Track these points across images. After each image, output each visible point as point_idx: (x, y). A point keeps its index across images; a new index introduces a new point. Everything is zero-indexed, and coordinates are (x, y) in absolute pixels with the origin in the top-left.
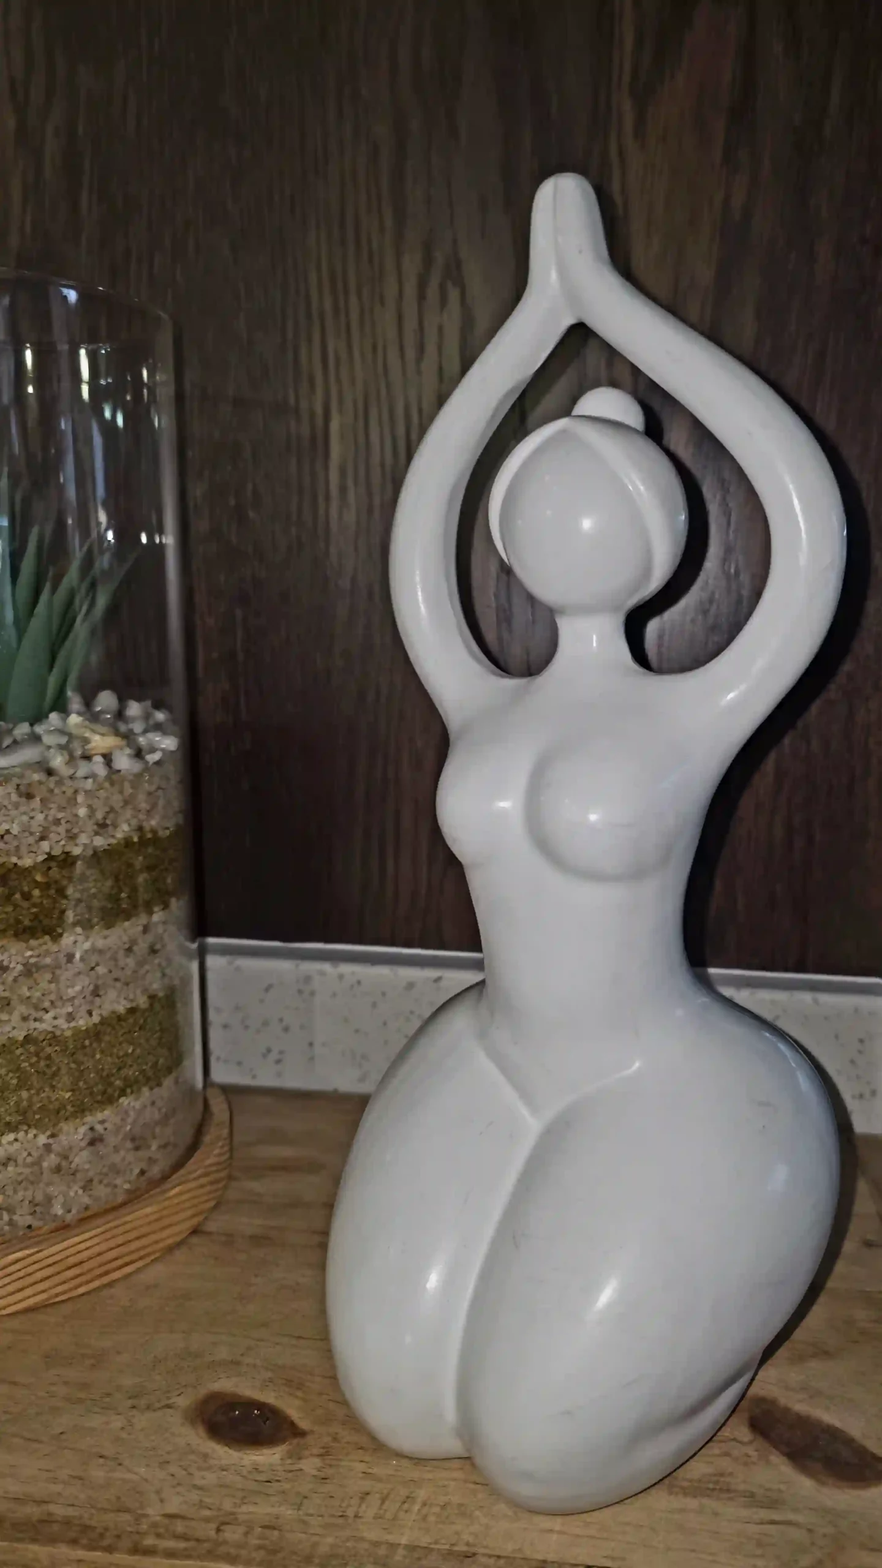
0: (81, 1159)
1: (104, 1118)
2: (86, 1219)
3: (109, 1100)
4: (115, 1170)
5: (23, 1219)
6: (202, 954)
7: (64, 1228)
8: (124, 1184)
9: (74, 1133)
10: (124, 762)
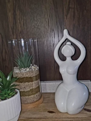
0: (36, 97)
1: (37, 94)
2: (36, 101)
3: (37, 93)
4: (38, 98)
5: (33, 101)
6: (41, 82)
7: (35, 102)
8: (38, 99)
9: (35, 95)
10: (37, 69)
